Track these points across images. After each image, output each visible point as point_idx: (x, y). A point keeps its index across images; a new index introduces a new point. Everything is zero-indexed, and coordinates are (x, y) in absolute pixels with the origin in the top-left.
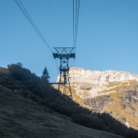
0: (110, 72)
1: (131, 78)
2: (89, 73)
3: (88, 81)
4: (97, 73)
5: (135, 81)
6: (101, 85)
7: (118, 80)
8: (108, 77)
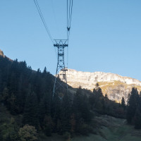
0: (98, 73)
1: (116, 78)
2: (80, 74)
3: (79, 81)
4: (88, 74)
5: (119, 81)
6: (90, 84)
7: (105, 81)
8: (96, 78)
